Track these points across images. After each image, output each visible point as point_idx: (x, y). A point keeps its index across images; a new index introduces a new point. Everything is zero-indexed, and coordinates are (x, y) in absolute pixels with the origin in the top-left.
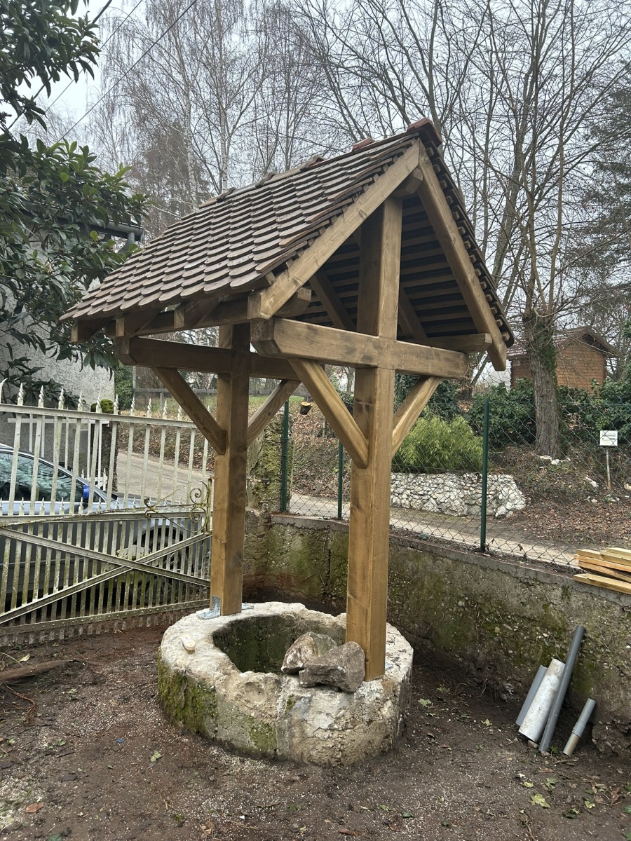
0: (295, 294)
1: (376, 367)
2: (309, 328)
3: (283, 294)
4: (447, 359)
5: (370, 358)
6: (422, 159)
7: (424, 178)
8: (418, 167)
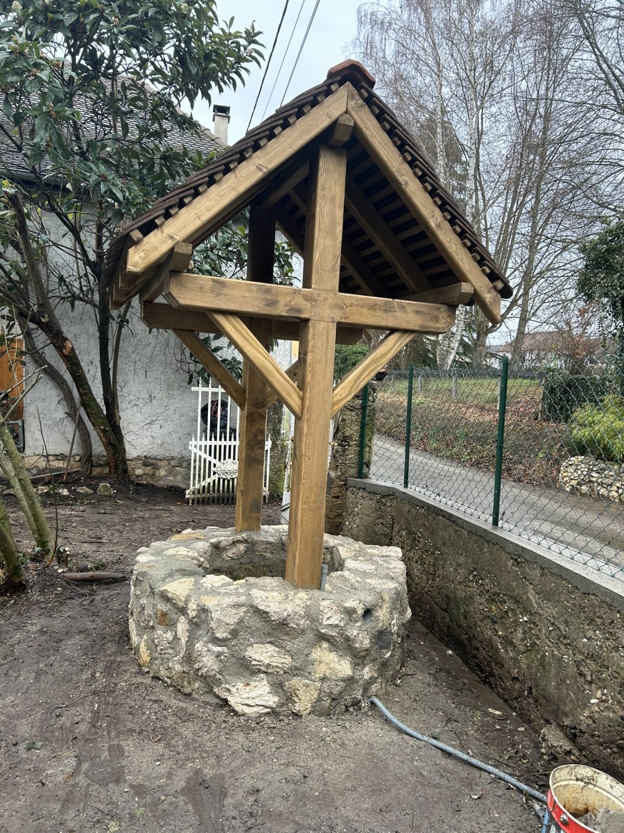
0: (173, 249)
1: (307, 321)
2: (214, 281)
3: (156, 248)
5: (299, 311)
6: (353, 103)
8: (346, 112)
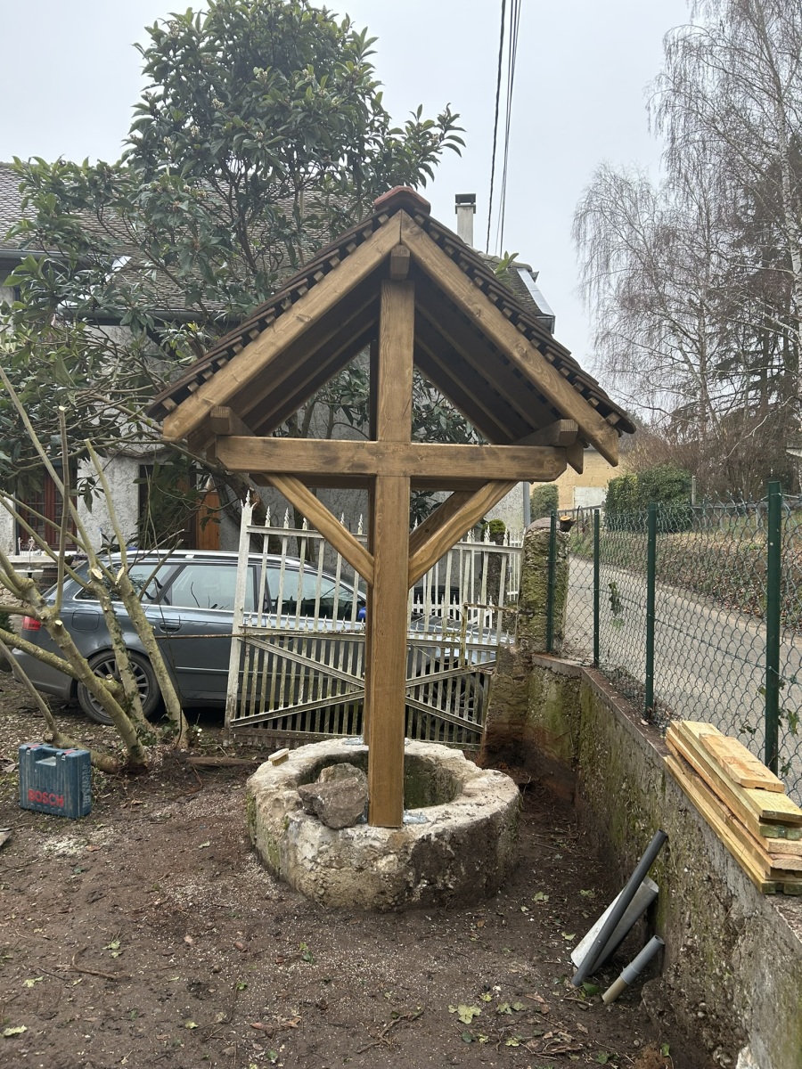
0: (208, 415)
1: (375, 476)
2: (264, 441)
3: (191, 415)
4: (514, 458)
5: (364, 466)
6: (407, 232)
7: (412, 253)
8: (401, 243)
